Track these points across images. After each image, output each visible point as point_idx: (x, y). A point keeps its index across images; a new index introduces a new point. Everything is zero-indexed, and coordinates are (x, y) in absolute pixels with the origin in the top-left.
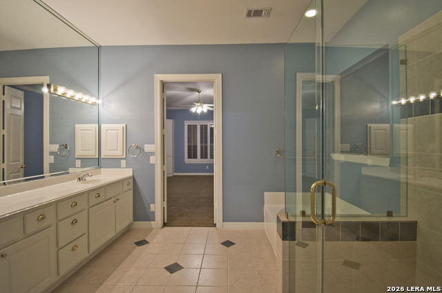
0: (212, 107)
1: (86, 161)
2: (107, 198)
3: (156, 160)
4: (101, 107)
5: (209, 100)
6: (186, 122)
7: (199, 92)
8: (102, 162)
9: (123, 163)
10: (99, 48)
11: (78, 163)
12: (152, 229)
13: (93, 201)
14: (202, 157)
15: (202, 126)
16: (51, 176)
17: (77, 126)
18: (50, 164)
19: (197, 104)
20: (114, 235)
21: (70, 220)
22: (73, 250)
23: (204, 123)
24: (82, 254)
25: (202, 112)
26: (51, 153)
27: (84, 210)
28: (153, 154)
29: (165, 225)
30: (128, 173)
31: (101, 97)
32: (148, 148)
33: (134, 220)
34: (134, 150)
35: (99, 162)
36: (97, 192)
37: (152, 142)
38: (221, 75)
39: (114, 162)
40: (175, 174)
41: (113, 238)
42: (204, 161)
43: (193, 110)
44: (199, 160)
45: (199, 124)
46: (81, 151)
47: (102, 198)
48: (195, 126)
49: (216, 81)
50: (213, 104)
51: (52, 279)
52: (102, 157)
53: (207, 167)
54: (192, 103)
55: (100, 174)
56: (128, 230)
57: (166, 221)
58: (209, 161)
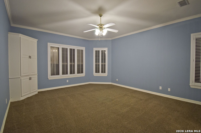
6: (49, 44)
14: (63, 74)
15: (63, 49)
23: (65, 46)
40: (39, 90)
45: (61, 46)
53: (68, 81)
58: (69, 76)
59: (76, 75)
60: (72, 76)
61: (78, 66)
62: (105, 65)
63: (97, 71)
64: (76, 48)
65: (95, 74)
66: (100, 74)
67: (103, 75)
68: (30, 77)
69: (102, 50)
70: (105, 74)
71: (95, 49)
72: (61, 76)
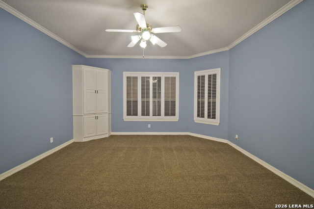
6: (124, 73)
7: (144, 8)
14: (143, 115)
15: (143, 78)
23: (145, 74)
40: (112, 133)
42: (146, 119)
45: (139, 75)
48: (136, 79)
58: (151, 118)
59: (163, 118)
60: (156, 119)
61: (166, 103)
62: (214, 103)
63: (201, 114)
64: (163, 75)
65: (197, 120)
66: (206, 120)
67: (211, 122)
68: (97, 116)
69: (210, 73)
70: (216, 122)
71: (197, 74)
72: (139, 118)
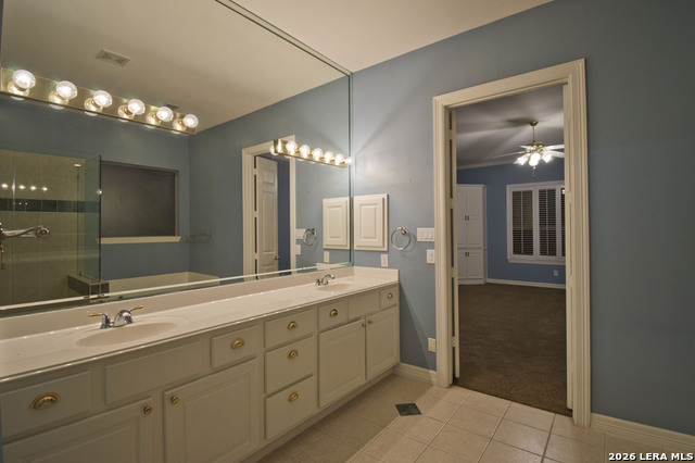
0: (562, 150)
1: (336, 254)
2: (352, 317)
3: (437, 257)
4: (353, 170)
5: (555, 137)
6: (508, 187)
7: (533, 124)
8: (356, 256)
9: (384, 258)
10: (349, 77)
11: (327, 255)
12: (431, 385)
13: (326, 321)
14: (543, 252)
15: (542, 193)
16: (281, 274)
17: (325, 201)
18: (297, 256)
19: (529, 148)
20: (363, 382)
21: (287, 350)
22: (290, 400)
23: (547, 186)
24: (307, 409)
25: (541, 163)
26: (299, 241)
27: (309, 336)
28: (431, 245)
29: (455, 382)
30: (391, 277)
31: (353, 153)
32: (423, 234)
33: (402, 360)
34: (401, 237)
35: (350, 256)
36: (335, 306)
37: (430, 224)
38: (581, 63)
39: (371, 258)
40: (490, 281)
41: (361, 387)
42: (548, 260)
43: (521, 161)
44: (537, 258)
45: (535, 188)
46: (329, 239)
47: (341, 318)
48: (528, 194)
49: (570, 80)
50: (563, 143)
51: (254, 445)
52: (355, 248)
53: (556, 273)
54: (518, 150)
55: (352, 274)
56: (391, 376)
57: (457, 375)
58: (559, 260)
68: (467, 252)
